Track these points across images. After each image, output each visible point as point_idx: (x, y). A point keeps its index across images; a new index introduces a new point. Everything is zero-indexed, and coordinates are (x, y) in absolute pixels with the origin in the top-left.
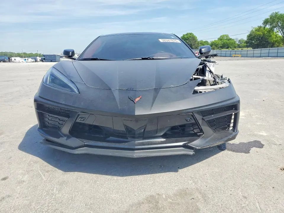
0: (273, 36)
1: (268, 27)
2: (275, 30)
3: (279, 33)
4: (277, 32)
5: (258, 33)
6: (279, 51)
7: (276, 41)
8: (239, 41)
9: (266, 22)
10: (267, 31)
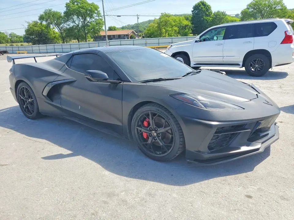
0: (51, 33)
1: (44, 23)
2: (51, 26)
3: (55, 29)
4: (54, 28)
5: (36, 28)
6: (56, 47)
7: (54, 37)
8: (10, 35)
9: (41, 18)
10: (45, 27)
